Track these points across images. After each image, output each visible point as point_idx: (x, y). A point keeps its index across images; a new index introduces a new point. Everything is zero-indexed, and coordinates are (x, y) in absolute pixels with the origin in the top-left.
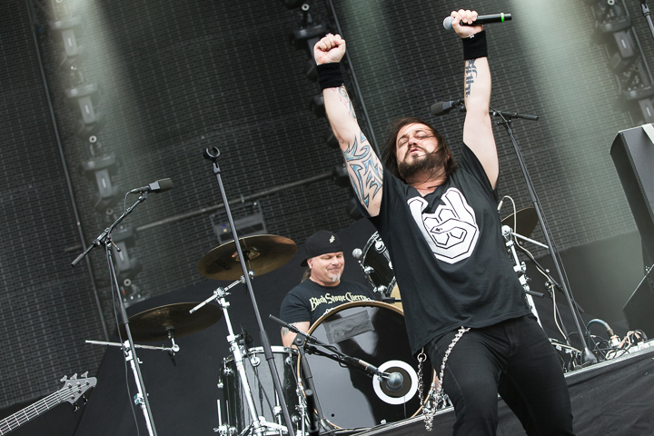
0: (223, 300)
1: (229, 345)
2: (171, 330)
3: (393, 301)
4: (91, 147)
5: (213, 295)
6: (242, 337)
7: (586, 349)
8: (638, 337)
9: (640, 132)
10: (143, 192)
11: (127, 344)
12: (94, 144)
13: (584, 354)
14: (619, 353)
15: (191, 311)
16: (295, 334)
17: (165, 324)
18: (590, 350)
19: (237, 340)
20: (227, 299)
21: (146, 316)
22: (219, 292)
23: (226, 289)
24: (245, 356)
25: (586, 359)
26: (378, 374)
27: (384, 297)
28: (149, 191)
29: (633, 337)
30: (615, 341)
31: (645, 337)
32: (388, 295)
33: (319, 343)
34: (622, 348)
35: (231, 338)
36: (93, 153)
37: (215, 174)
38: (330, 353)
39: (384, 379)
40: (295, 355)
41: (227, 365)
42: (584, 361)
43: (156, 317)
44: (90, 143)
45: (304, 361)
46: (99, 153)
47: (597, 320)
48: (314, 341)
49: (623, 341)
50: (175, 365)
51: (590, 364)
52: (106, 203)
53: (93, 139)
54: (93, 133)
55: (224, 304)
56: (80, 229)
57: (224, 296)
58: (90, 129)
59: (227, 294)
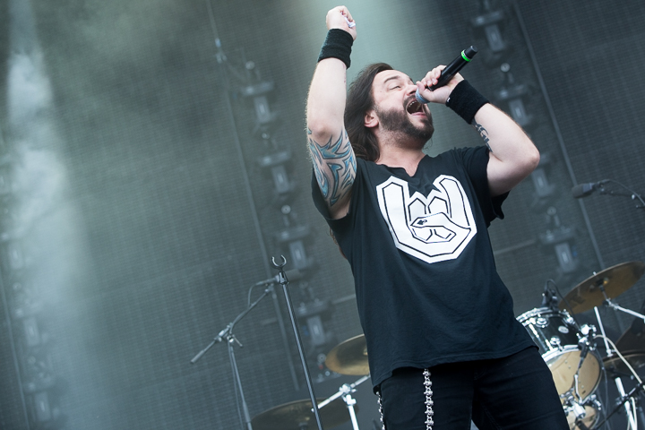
0: (349, 397)
4: (285, 219)
5: (338, 391)
12: (288, 215)
20: (353, 396)
22: (345, 388)
23: (353, 385)
36: (287, 223)
43: (288, 413)
44: (283, 214)
46: (293, 224)
53: (287, 209)
54: (289, 203)
55: (350, 401)
56: (276, 303)
57: (350, 393)
58: (283, 199)
59: (354, 391)
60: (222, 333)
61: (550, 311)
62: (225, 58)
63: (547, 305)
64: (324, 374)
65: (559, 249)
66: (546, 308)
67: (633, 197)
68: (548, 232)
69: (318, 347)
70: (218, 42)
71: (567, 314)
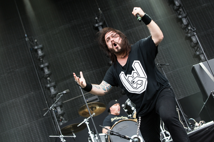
0: (87, 122)
1: (89, 134)
2: (73, 131)
3: (134, 119)
4: (48, 81)
5: (84, 121)
6: (93, 132)
7: (189, 127)
8: (203, 123)
9: (199, 65)
10: (62, 94)
11: (61, 136)
12: (49, 80)
13: (188, 129)
14: (198, 127)
15: (78, 126)
16: (107, 130)
17: (71, 130)
18: (190, 127)
19: (92, 133)
20: (88, 122)
21: (66, 128)
22: (85, 120)
23: (87, 119)
24: (94, 137)
25: (189, 130)
26: (131, 139)
27: (131, 118)
28: (63, 93)
29: (201, 123)
30: (197, 124)
31: (205, 122)
32: (132, 117)
33: (114, 132)
34: (199, 126)
35: (90, 132)
36: (49, 82)
37: (80, 89)
38: (117, 134)
39: (133, 141)
40: (108, 136)
41: (90, 140)
42: (188, 131)
43: (69, 128)
44: (48, 80)
45: (110, 137)
46: (50, 82)
47: (191, 119)
48: (112, 132)
49: (199, 124)
50: (75, 141)
51: (190, 131)
52: (54, 96)
53: (48, 78)
54: (48, 77)
55: (87, 123)
56: (47, 104)
57: (87, 121)
58: (47, 76)
59: (88, 120)
60: (51, 108)
62: (28, 39)
64: (62, 122)
67: (157, 64)
69: (60, 115)
70: (26, 35)
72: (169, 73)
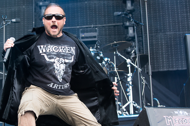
61: (96, 51)
63: (96, 48)
65: (129, 28)
66: (95, 50)
68: (128, 22)
71: (102, 53)
72: (168, 33)
